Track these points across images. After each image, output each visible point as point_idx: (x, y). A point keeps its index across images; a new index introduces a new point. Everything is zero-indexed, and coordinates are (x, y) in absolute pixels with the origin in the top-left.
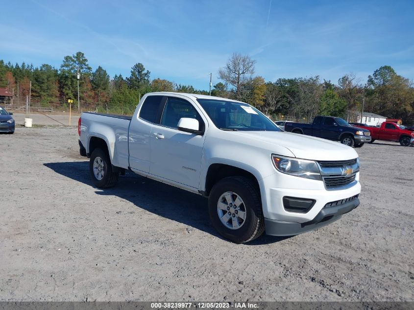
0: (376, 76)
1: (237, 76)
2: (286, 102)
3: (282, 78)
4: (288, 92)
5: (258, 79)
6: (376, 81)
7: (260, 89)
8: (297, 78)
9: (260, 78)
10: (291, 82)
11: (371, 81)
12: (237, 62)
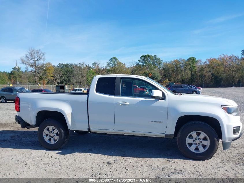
0: (110, 62)
1: (34, 62)
2: (66, 77)
3: (61, 63)
4: (66, 71)
5: (48, 64)
6: (110, 65)
7: (50, 70)
8: (70, 63)
9: (49, 63)
10: (67, 65)
11: (108, 65)
12: (32, 53)
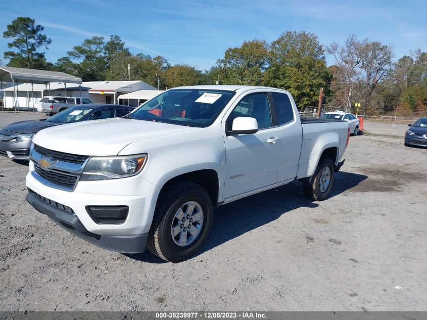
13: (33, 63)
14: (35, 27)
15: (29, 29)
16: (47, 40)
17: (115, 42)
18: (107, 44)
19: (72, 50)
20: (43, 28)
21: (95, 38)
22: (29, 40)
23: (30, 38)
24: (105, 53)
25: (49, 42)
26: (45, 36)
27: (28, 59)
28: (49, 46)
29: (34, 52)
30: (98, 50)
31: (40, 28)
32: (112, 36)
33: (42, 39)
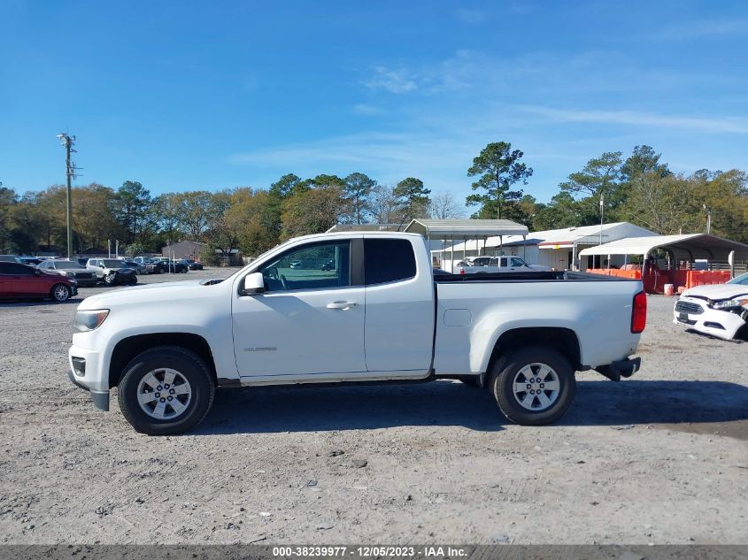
13: (505, 208)
14: (511, 153)
15: (503, 158)
16: (527, 170)
17: (643, 156)
18: (627, 162)
19: (566, 181)
20: (521, 154)
21: (606, 156)
22: (501, 175)
23: (502, 171)
24: (623, 178)
25: (529, 174)
26: (524, 165)
27: (497, 204)
28: (529, 179)
29: (506, 192)
30: (610, 174)
31: (518, 154)
32: (636, 148)
33: (520, 171)
